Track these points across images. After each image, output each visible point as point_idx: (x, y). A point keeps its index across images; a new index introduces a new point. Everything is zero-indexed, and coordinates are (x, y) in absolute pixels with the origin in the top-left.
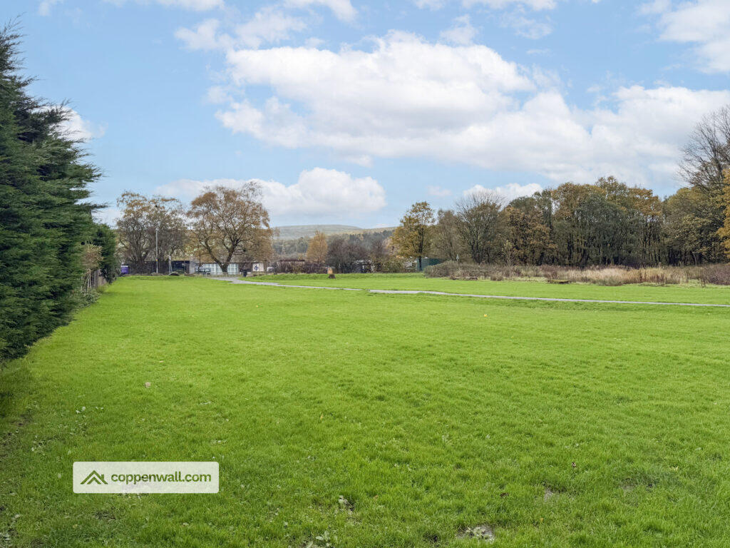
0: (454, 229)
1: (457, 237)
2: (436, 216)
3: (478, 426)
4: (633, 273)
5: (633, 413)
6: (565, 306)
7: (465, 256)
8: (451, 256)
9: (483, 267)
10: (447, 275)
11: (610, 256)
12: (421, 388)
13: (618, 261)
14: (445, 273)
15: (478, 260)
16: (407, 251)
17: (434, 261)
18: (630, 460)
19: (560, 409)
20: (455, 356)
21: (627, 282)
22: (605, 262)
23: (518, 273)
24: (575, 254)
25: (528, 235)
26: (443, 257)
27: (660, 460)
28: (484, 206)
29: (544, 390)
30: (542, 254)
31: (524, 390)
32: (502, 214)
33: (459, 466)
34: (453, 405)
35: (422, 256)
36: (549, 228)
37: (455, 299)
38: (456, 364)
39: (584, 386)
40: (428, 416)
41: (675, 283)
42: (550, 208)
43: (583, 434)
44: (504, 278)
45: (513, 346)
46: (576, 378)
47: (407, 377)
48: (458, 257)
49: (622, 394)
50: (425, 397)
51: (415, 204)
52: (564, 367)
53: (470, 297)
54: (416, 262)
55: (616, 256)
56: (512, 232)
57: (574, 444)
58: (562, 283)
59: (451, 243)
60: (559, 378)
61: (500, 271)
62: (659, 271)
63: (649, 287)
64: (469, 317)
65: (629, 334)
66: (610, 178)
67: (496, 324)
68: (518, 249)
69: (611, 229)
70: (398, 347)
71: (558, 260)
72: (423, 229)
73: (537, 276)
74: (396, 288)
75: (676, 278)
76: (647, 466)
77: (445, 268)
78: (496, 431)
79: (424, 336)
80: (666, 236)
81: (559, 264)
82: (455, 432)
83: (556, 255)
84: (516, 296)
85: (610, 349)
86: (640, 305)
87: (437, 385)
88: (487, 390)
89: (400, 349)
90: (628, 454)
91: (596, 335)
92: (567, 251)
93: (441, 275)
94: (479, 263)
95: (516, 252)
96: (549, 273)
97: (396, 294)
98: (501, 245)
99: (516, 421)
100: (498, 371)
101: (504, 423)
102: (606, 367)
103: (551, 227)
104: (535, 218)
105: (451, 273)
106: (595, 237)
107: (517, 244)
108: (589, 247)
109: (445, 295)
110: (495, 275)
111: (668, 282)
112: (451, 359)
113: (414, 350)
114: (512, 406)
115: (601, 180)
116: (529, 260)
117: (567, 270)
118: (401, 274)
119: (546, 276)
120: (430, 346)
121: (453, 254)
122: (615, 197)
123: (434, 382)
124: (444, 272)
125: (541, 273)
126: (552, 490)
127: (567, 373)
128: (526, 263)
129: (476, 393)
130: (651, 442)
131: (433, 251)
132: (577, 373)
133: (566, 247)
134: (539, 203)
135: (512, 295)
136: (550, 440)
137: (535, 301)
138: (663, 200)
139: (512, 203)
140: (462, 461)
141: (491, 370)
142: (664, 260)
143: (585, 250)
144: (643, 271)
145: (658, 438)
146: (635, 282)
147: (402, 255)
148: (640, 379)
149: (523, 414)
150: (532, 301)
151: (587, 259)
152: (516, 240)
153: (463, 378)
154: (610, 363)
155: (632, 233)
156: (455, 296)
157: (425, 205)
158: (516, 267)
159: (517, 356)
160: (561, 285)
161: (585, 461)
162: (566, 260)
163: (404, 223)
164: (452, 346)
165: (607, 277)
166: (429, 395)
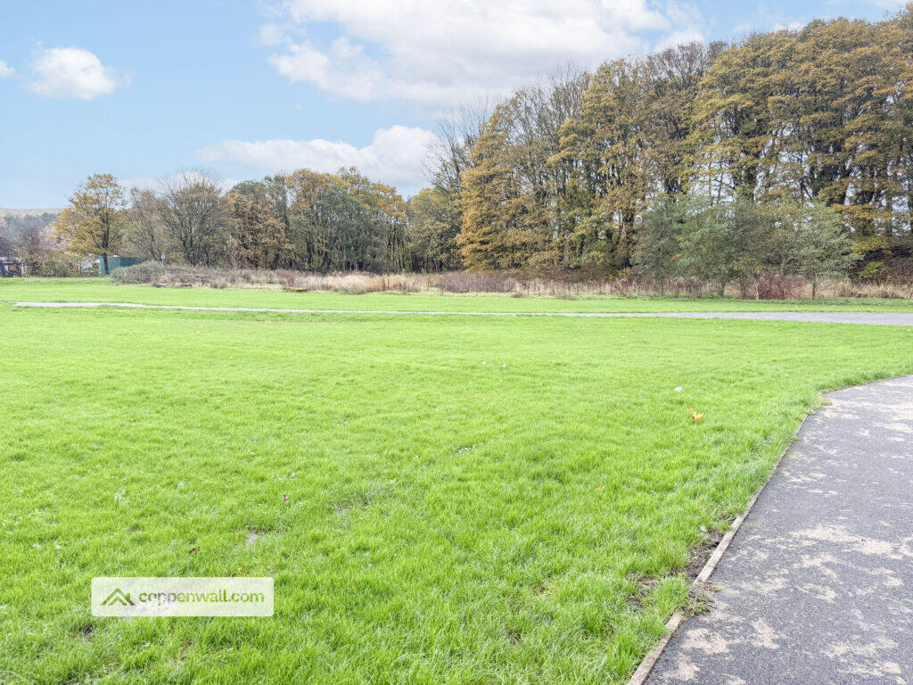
0: (156, 217)
1: (160, 229)
2: (127, 196)
3: (169, 473)
4: (376, 280)
5: (358, 429)
6: (301, 318)
7: (173, 255)
8: (153, 254)
9: (200, 271)
10: (147, 280)
11: (354, 261)
12: (90, 436)
13: (362, 267)
14: (145, 278)
15: (192, 261)
16: (83, 245)
17: (127, 261)
18: (348, 481)
19: (278, 436)
20: (147, 388)
21: (370, 290)
22: (348, 267)
23: (247, 278)
24: (315, 257)
25: (259, 231)
26: (141, 255)
27: (379, 475)
28: (199, 188)
29: (262, 416)
30: (277, 256)
31: (238, 419)
32: (224, 201)
33: (136, 527)
34: (136, 452)
35: (108, 253)
36: (283, 224)
37: (156, 312)
38: (148, 398)
39: (310, 407)
40: (96, 471)
41: (417, 291)
42: (285, 198)
43: (300, 461)
44: (229, 284)
45: (231, 368)
46: (302, 399)
47: (68, 423)
48: (163, 257)
49: (350, 411)
50: (96, 447)
51: (92, 176)
52: (290, 387)
53: (179, 309)
54: (98, 261)
55: (361, 261)
56: (238, 226)
57: (289, 474)
58: (300, 291)
59: (153, 237)
60: (281, 402)
61: (223, 276)
62: (401, 278)
63: (392, 296)
64: (174, 335)
65: (366, 346)
66: (353, 169)
67: (211, 343)
68: (247, 249)
69: (354, 229)
70: (58, 383)
71: (296, 264)
72: (107, 214)
73: (271, 283)
74: (65, 299)
75: (417, 286)
76: (365, 484)
77: (144, 271)
78: (193, 475)
79: (104, 365)
80: (409, 240)
81: (298, 269)
82: (135, 486)
83: (293, 258)
84: (242, 307)
85: (344, 363)
86: (381, 314)
87: (114, 429)
88: (187, 427)
89: (61, 386)
90: (347, 474)
91: (331, 349)
92: (306, 253)
93: (139, 281)
94: (195, 265)
95: (243, 252)
96: (285, 280)
97: (63, 308)
98: (224, 242)
99: (221, 459)
100: (206, 401)
101: (206, 464)
102: (337, 384)
103: (287, 222)
104: (266, 209)
105: (153, 277)
106: (337, 238)
107: (246, 242)
108: (332, 249)
109: (141, 308)
110: (217, 281)
111: (410, 291)
112: (141, 393)
113: (85, 385)
114: (218, 441)
115: (342, 169)
116: (260, 262)
117: (307, 275)
118: (74, 279)
119: (281, 283)
120: (110, 377)
121: (156, 251)
122: (358, 192)
123: (110, 425)
124: (143, 277)
125: (276, 279)
126: (256, 533)
127: (292, 395)
128: (257, 266)
129: (172, 432)
130: (373, 458)
131: (126, 247)
132: (305, 393)
133: (305, 248)
134: (270, 190)
135: (236, 306)
136: (260, 475)
137: (265, 313)
138: (406, 200)
139: (236, 187)
140: (142, 521)
141: (195, 401)
142: (407, 267)
143: (326, 254)
144: (385, 277)
145: (380, 452)
146: (379, 290)
147: (75, 250)
148: (370, 393)
149: (232, 449)
150: (261, 313)
151: (329, 264)
152: (244, 236)
153: (156, 415)
154: (342, 378)
155: (377, 235)
156: (157, 310)
157: (109, 179)
158: (244, 272)
159: (232, 380)
160: (299, 294)
161: (299, 490)
162: (306, 264)
163: (76, 204)
164: (144, 375)
165: (349, 284)
166: (102, 443)
